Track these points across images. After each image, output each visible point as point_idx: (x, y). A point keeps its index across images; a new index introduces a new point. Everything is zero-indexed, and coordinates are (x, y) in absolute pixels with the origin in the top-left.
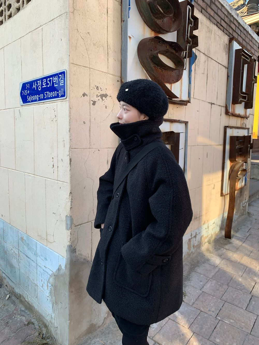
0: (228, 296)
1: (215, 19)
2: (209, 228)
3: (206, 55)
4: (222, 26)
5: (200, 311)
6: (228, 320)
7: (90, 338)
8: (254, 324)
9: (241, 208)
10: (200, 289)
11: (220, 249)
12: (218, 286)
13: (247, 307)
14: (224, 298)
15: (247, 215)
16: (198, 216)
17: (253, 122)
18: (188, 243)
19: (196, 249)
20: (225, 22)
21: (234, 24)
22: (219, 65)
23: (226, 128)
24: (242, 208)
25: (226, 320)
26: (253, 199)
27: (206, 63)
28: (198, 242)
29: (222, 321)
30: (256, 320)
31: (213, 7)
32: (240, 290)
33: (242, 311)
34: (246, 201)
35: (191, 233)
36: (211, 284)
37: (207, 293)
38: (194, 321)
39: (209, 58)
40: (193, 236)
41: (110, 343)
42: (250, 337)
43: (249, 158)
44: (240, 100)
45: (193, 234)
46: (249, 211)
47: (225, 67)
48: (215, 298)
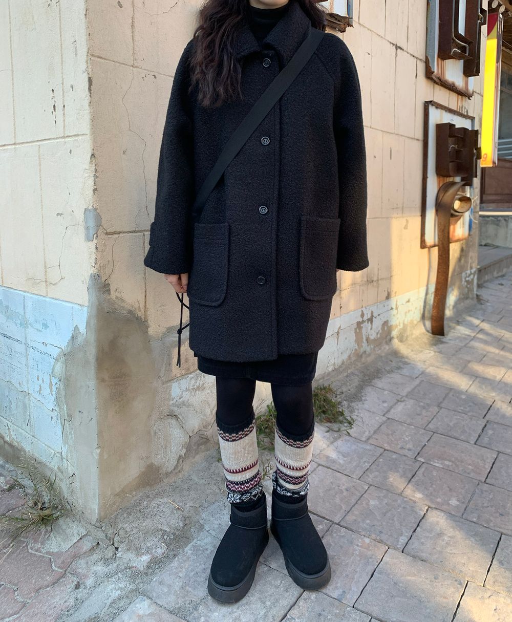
0: (439, 423)
2: (399, 309)
5: (382, 450)
6: (440, 462)
7: (148, 497)
8: (491, 465)
9: (463, 283)
10: (383, 414)
11: (422, 351)
12: (419, 409)
13: (477, 440)
14: (431, 426)
15: (475, 300)
16: (375, 279)
17: (482, 110)
18: (356, 329)
19: (372, 347)
23: (427, 105)
24: (466, 284)
25: (436, 462)
26: (486, 276)
28: (377, 333)
29: (428, 463)
30: (496, 459)
32: (462, 413)
33: (468, 446)
34: (473, 271)
35: (362, 311)
36: (406, 405)
37: (396, 421)
38: (370, 466)
40: (365, 318)
41: (190, 506)
42: (486, 487)
43: (476, 177)
44: (453, 51)
45: (365, 312)
46: (478, 294)
48: (413, 427)
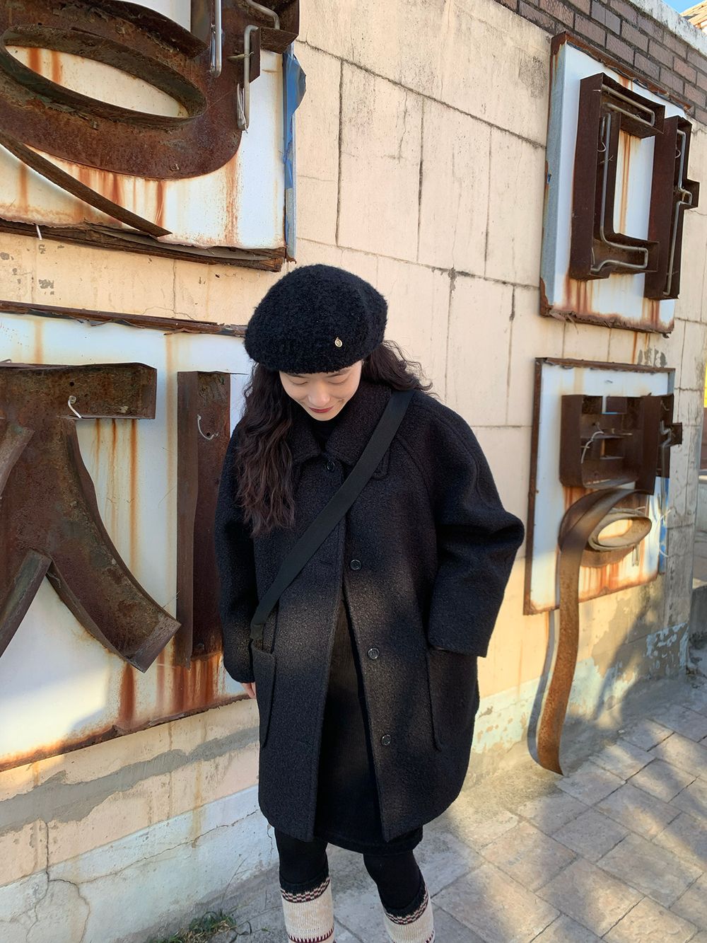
3: (411, 90)
9: (649, 652)
15: (681, 678)
22: (495, 131)
23: (539, 364)
24: (656, 653)
27: (414, 119)
34: (676, 629)
39: (428, 102)
47: (534, 144)
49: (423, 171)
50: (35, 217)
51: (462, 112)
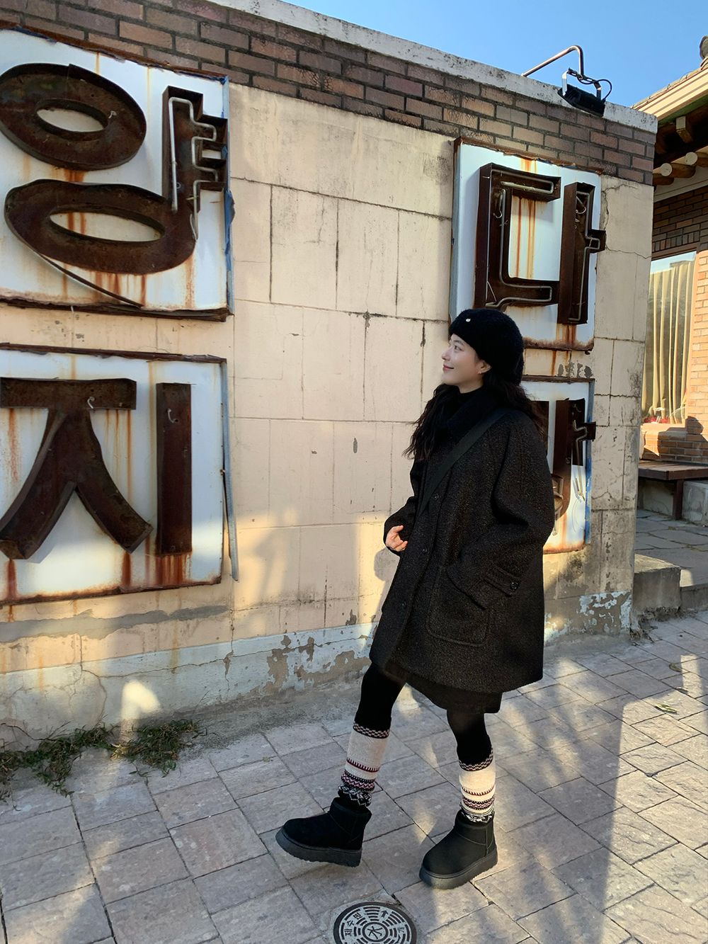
0: (264, 799)
1: (372, 103)
3: (328, 196)
4: (411, 114)
5: (153, 809)
6: (187, 842)
9: (584, 610)
10: (220, 770)
12: (271, 775)
14: (249, 799)
16: (318, 598)
18: (269, 658)
20: (431, 102)
21: (486, 100)
22: (402, 213)
24: (591, 612)
25: (182, 841)
27: (331, 215)
29: (172, 839)
31: (358, 74)
33: (248, 834)
34: (615, 595)
35: (286, 636)
36: (263, 767)
37: (222, 782)
39: (342, 202)
40: (294, 646)
47: (441, 218)
48: (227, 794)
49: (339, 248)
50: (71, 301)
51: (372, 204)
